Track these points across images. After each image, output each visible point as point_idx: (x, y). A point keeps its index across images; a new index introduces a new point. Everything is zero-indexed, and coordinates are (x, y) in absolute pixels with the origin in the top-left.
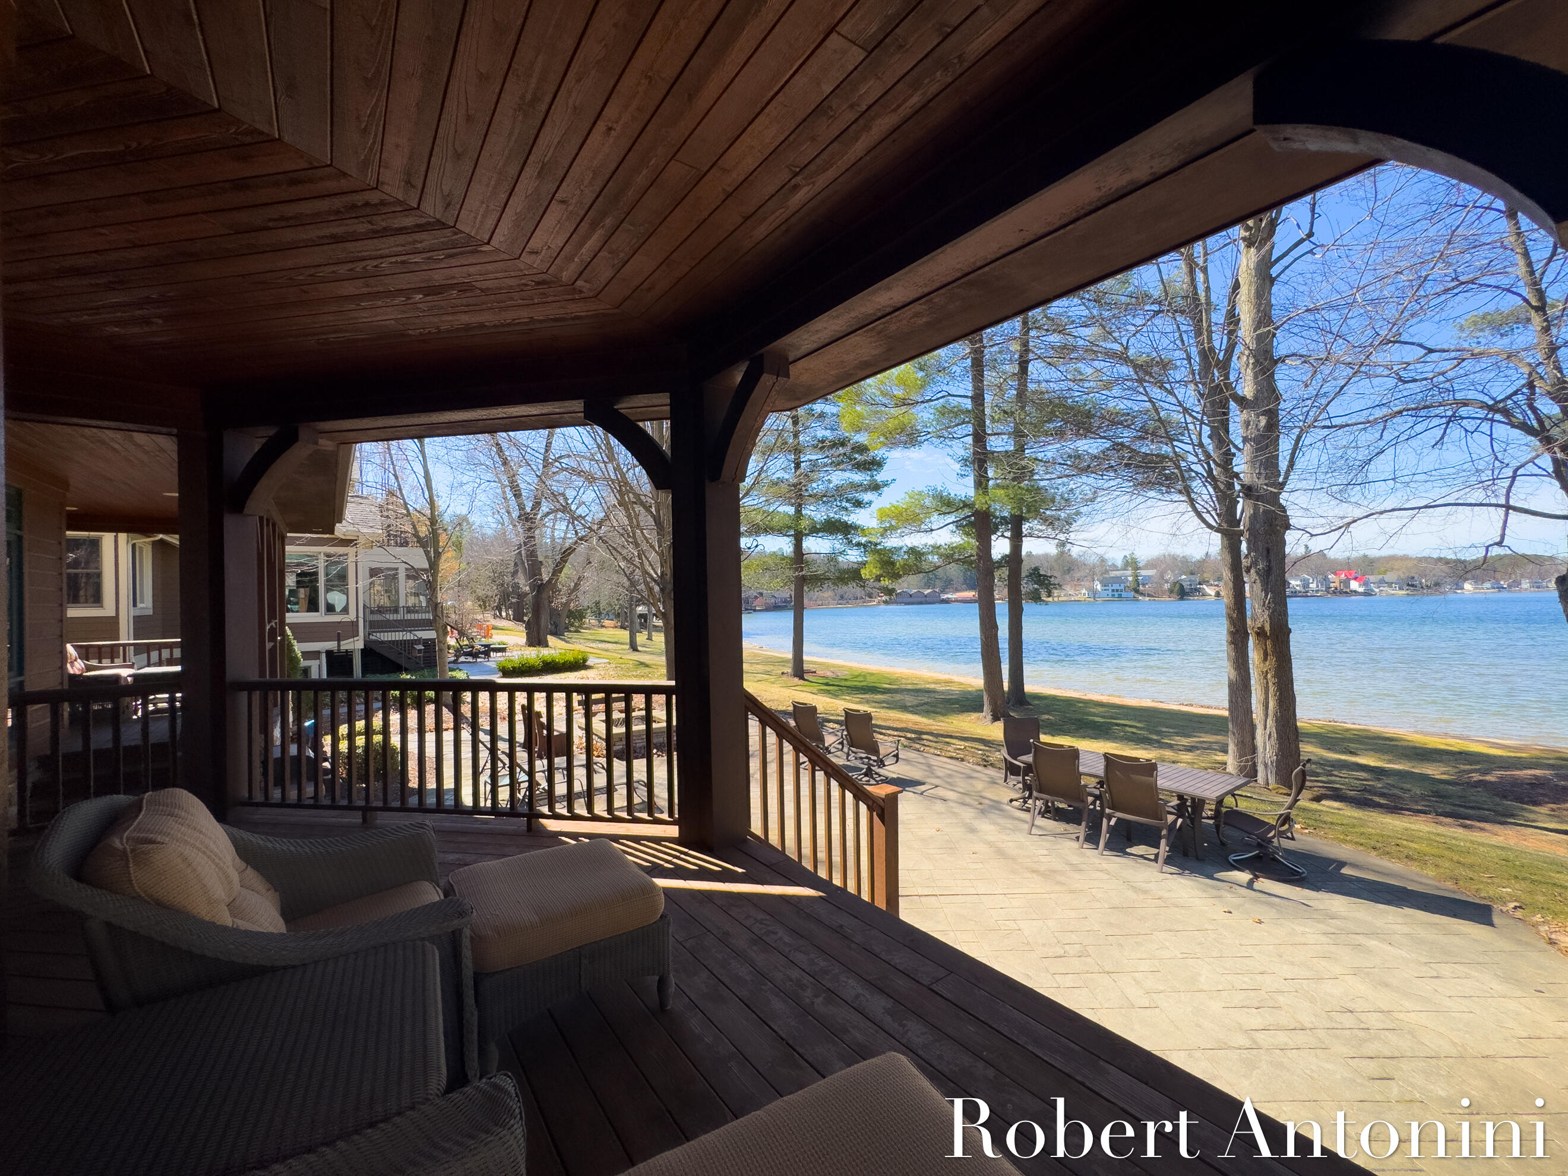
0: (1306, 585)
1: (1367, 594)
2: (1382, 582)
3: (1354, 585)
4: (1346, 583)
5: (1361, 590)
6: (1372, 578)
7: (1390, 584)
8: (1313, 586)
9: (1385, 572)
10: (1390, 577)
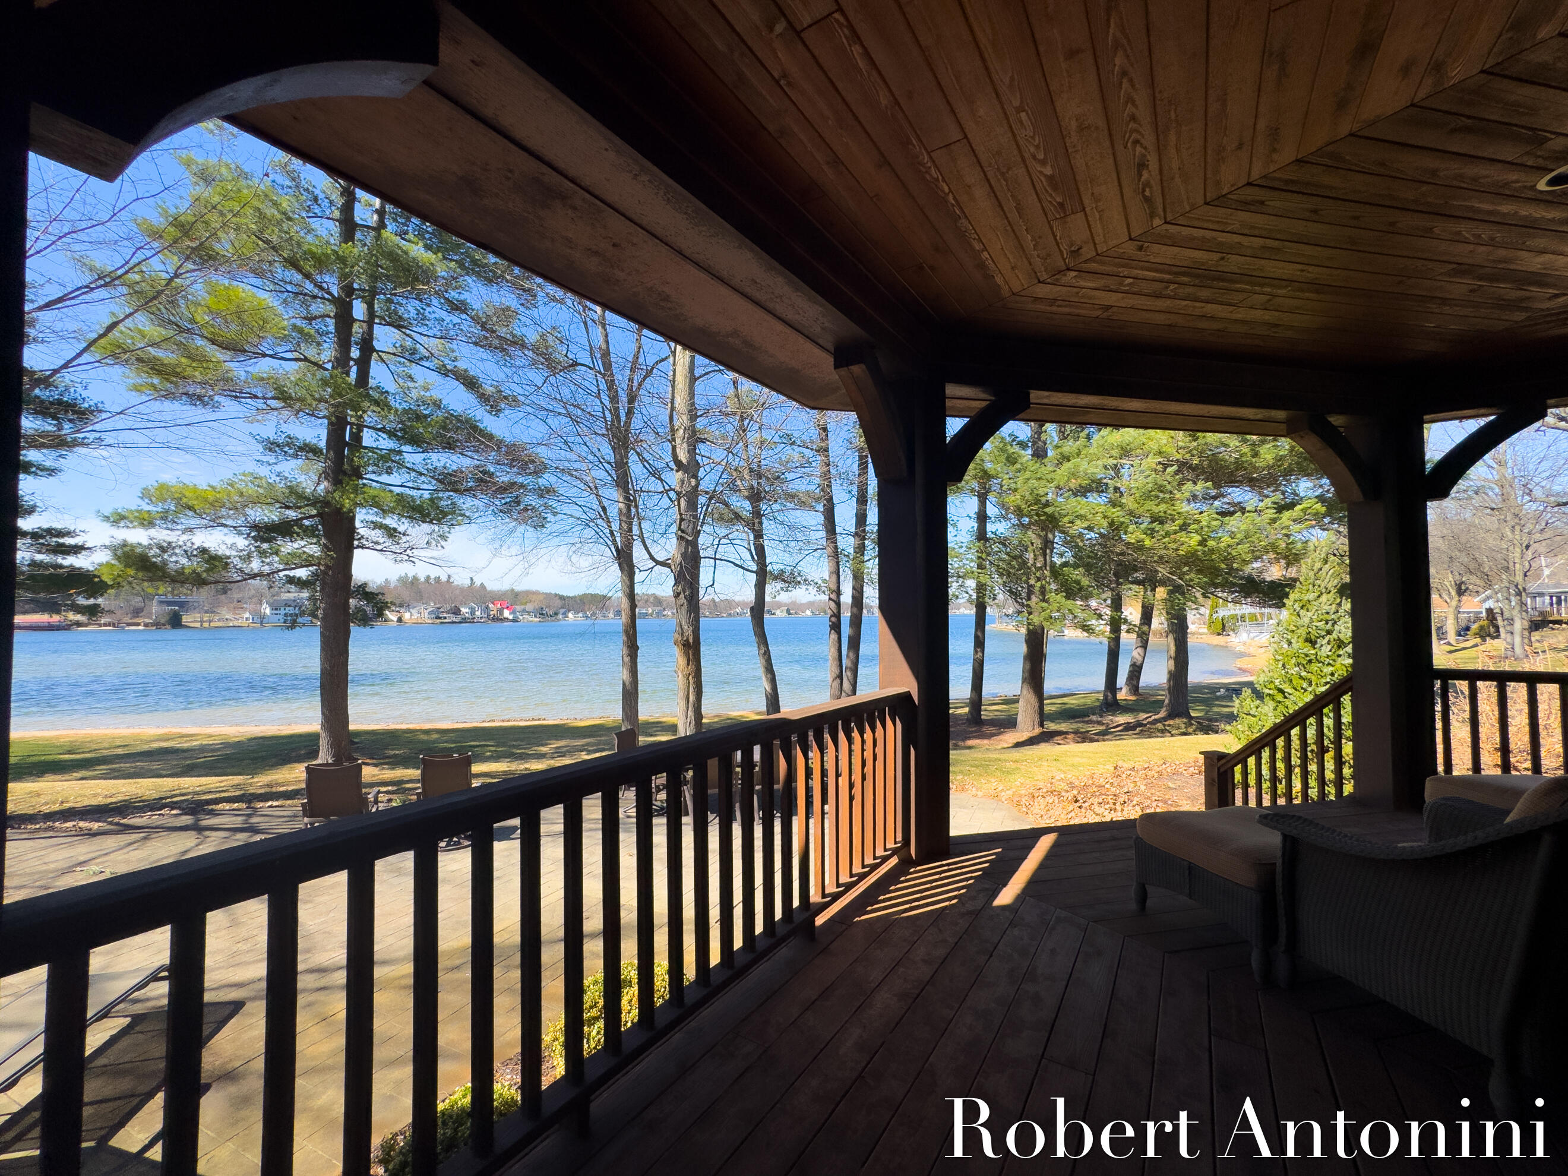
0: (472, 613)
1: (515, 620)
2: (524, 611)
3: (506, 613)
4: (501, 611)
5: (511, 617)
6: (518, 608)
7: (529, 613)
8: (478, 613)
9: (525, 604)
10: (529, 607)
